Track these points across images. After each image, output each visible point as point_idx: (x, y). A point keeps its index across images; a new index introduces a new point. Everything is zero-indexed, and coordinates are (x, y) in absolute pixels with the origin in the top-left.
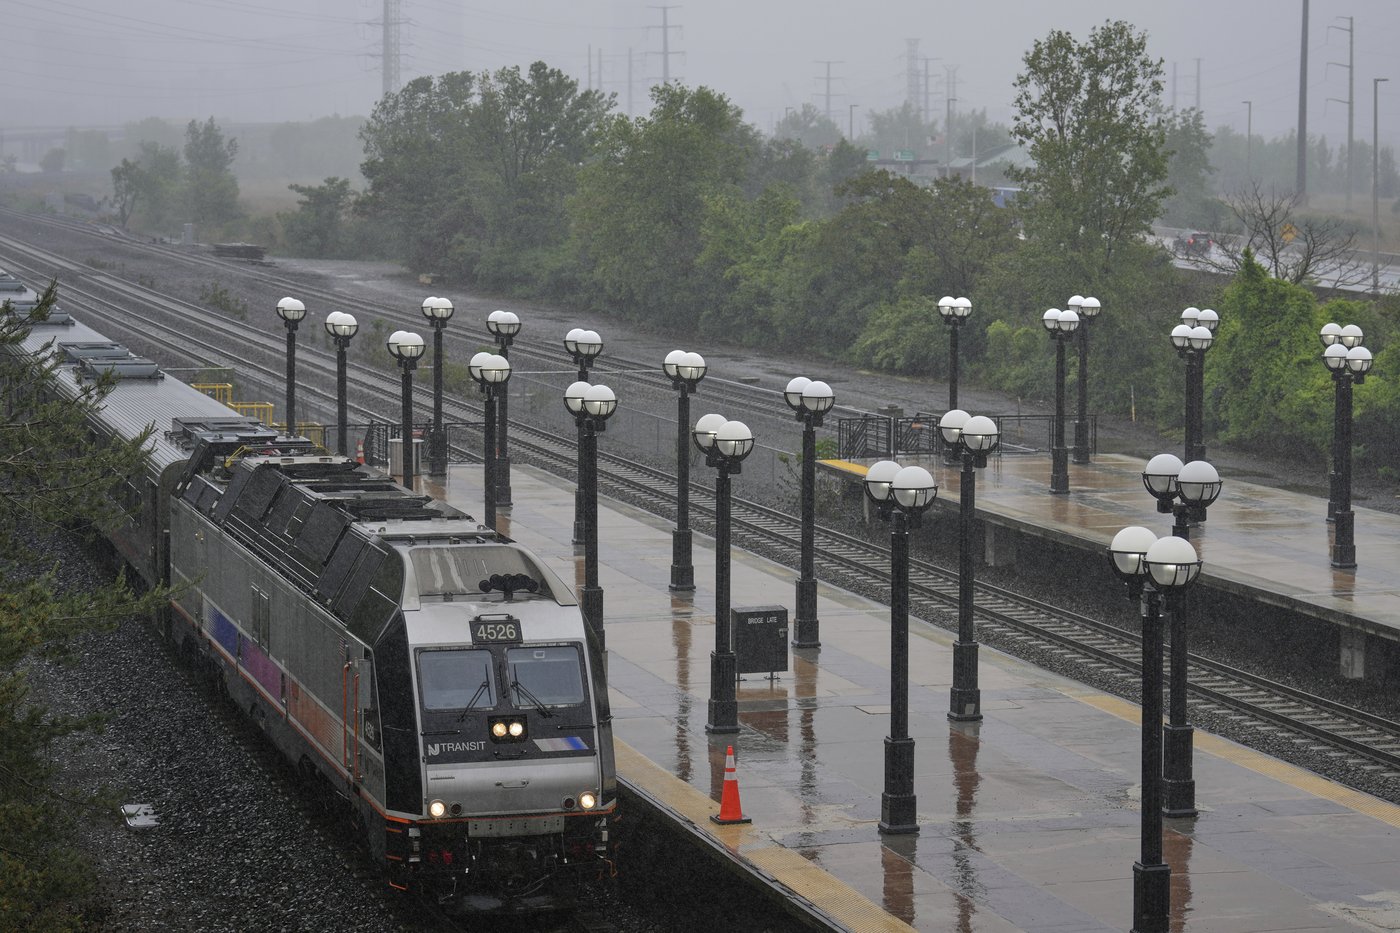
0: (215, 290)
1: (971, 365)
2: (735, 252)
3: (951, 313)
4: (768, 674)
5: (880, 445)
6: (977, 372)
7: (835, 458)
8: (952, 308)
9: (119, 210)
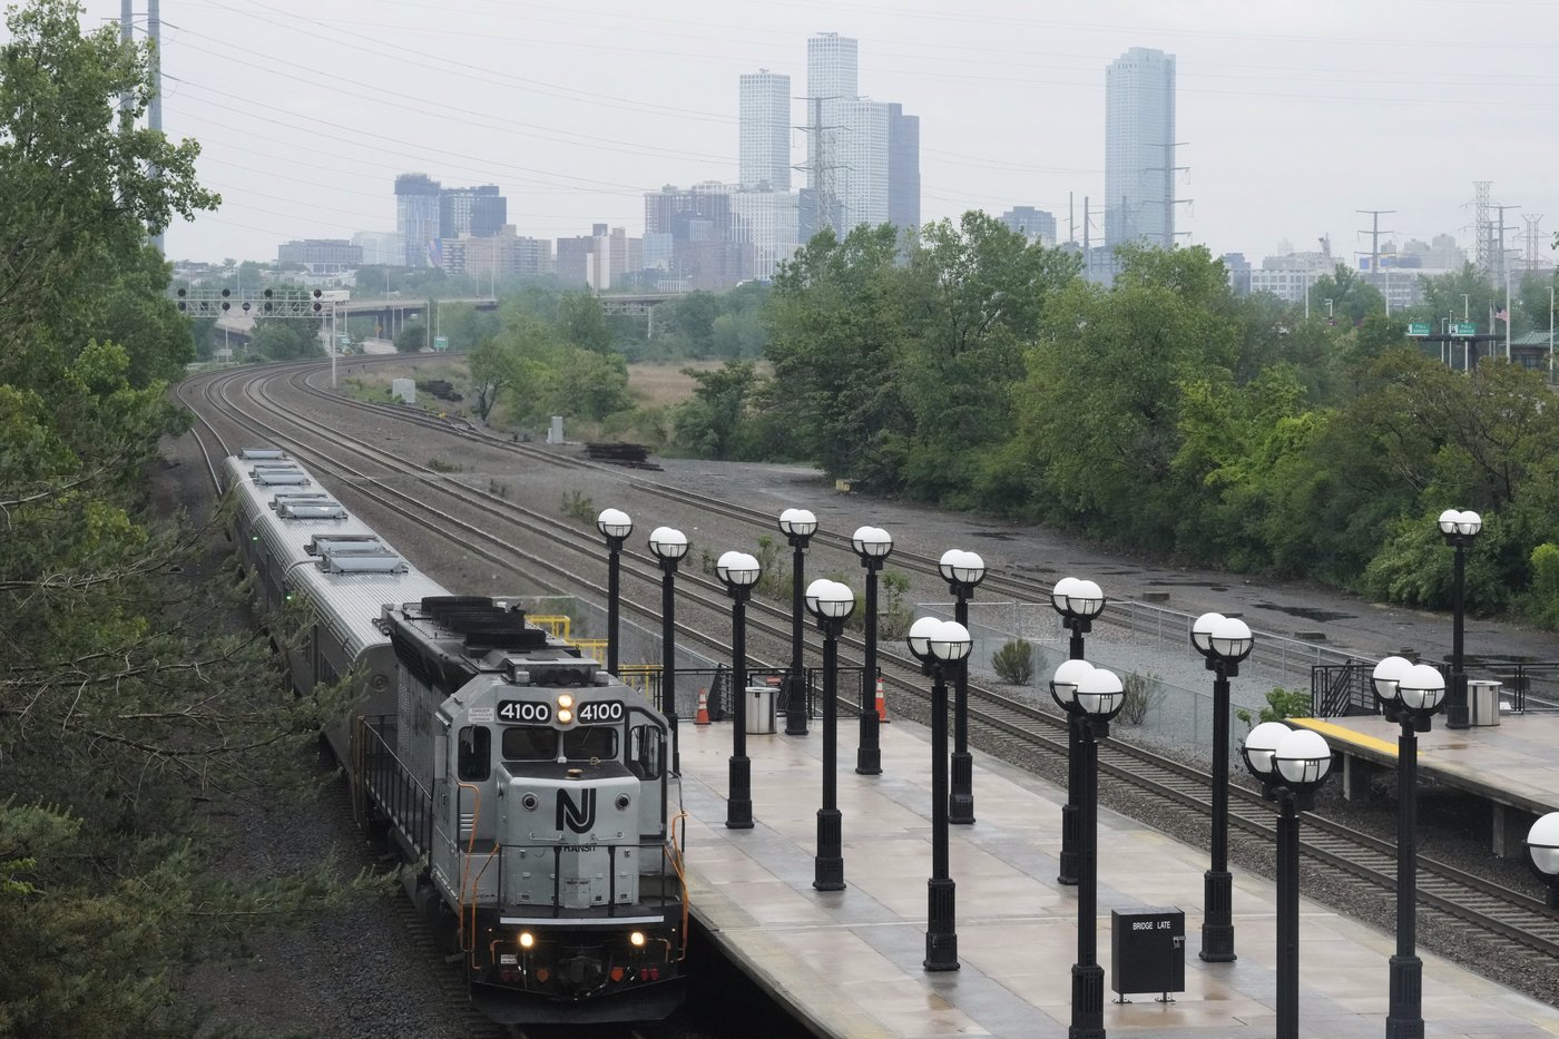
0: (577, 498)
1: (1516, 597)
2: (1221, 452)
3: (1455, 531)
4: (1160, 996)
5: (1366, 699)
6: (1522, 606)
7: (1309, 716)
8: (1456, 524)
9: (477, 400)
